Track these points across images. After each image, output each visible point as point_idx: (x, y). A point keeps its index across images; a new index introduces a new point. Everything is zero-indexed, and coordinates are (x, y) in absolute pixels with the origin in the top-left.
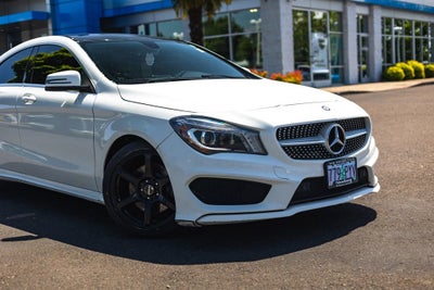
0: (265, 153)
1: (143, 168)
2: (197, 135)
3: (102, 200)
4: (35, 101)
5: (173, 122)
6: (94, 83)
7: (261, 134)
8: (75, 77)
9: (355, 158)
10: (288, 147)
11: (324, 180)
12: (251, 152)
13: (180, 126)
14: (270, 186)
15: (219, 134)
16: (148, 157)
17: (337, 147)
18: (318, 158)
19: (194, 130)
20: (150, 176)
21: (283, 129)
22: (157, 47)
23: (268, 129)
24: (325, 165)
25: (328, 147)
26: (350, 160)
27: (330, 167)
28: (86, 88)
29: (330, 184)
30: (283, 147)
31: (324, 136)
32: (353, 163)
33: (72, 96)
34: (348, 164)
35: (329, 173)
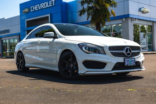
0: (105, 54)
1: (70, 59)
2: (85, 48)
3: (58, 70)
4: (41, 42)
5: (79, 45)
6: (58, 36)
7: (104, 48)
8: (52, 34)
9: (135, 58)
10: (113, 53)
11: (124, 63)
12: (101, 54)
13: (81, 46)
14: (106, 64)
15: (92, 48)
16: (71, 56)
17: (129, 54)
18: (122, 57)
19: (85, 47)
20: (72, 61)
21: (111, 47)
22: (78, 27)
23: (106, 47)
24: (124, 59)
25: (126, 54)
26: (133, 58)
27: (126, 60)
28: (55, 37)
29: (126, 65)
30: (111, 53)
31: (124, 50)
32: (134, 59)
33: (51, 40)
34: (132, 59)
35: (125, 61)
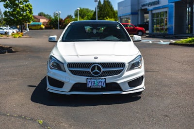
0: (66, 71)
14: (64, 83)
17: (96, 73)
24: (87, 79)
25: (91, 73)
29: (88, 86)
31: (89, 68)
32: (103, 80)
34: (100, 80)
35: (88, 82)
